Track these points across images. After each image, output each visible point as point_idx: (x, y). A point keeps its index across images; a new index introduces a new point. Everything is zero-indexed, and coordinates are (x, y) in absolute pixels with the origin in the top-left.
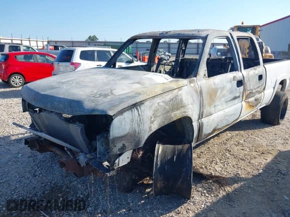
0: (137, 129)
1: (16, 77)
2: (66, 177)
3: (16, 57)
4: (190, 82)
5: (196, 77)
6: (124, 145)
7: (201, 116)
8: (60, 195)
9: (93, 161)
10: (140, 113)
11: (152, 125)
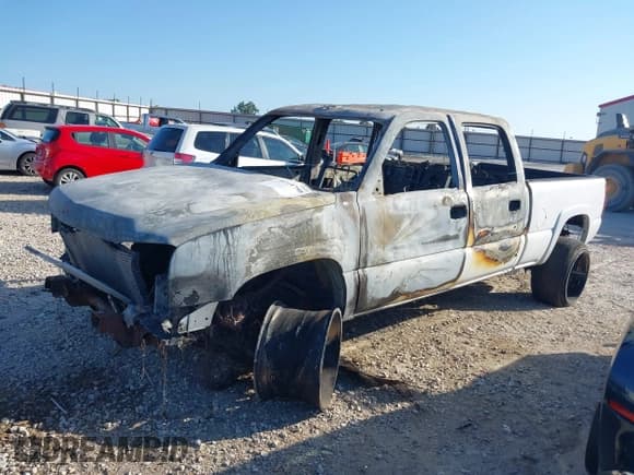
0: (221, 268)
1: (71, 174)
2: (116, 355)
3: (73, 135)
4: (342, 200)
5: (357, 191)
6: (194, 292)
7: (362, 263)
8: (96, 383)
9: (146, 319)
10: (231, 242)
11: (253, 265)
